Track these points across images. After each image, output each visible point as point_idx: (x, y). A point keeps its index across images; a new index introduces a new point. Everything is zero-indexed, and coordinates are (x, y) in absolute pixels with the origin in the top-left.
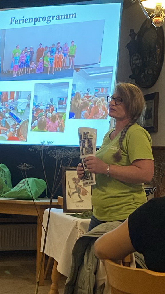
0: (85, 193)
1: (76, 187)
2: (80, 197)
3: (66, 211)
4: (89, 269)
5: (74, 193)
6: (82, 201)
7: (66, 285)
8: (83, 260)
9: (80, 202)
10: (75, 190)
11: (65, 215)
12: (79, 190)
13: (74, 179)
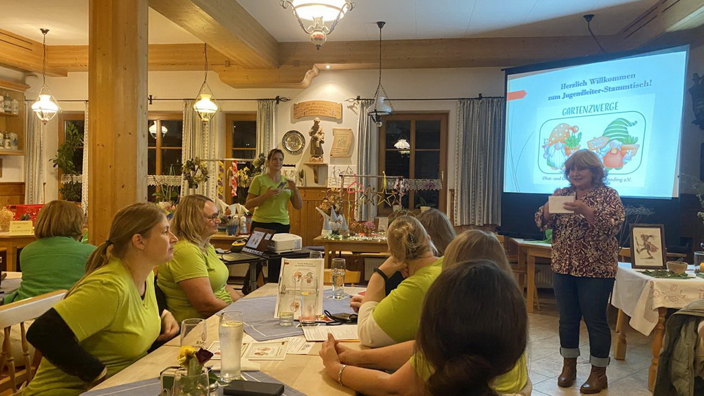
0: (654, 249)
1: (645, 244)
2: (649, 254)
3: (634, 266)
4: (688, 344)
5: (642, 250)
6: (651, 258)
7: (661, 355)
8: (679, 334)
9: (649, 258)
10: (644, 247)
11: (634, 271)
12: (648, 247)
13: (643, 236)
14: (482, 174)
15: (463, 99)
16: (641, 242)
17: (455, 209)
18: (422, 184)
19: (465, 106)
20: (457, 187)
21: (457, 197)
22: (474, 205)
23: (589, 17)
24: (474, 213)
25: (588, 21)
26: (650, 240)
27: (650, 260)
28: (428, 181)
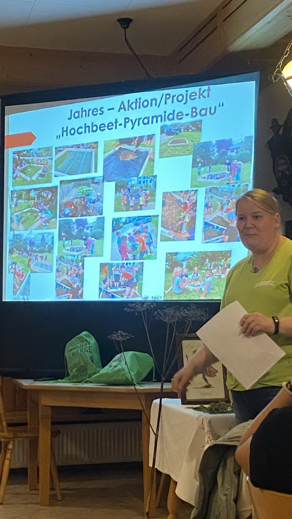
0: (213, 373)
2: (206, 380)
3: (185, 402)
4: (226, 495)
6: (208, 386)
8: (216, 482)
9: (206, 387)
11: (184, 409)
23: (125, 22)
25: (125, 28)
27: (208, 390)
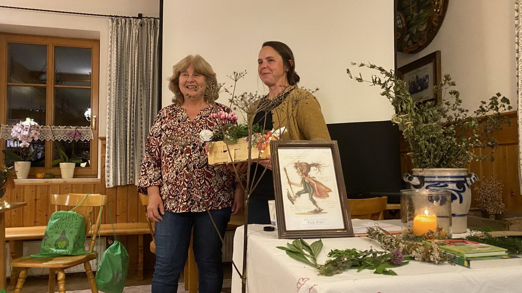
0: (324, 193)
1: (303, 182)
2: (314, 202)
3: (284, 234)
9: (315, 212)
10: (302, 188)
12: (311, 188)
13: (297, 165)
14: (143, 117)
15: (116, 16)
16: (296, 178)
17: (106, 164)
18: (63, 133)
19: (119, 26)
20: (109, 134)
21: (109, 148)
22: (133, 158)
24: (133, 168)
26: (313, 173)
27: (318, 217)
28: (73, 128)
